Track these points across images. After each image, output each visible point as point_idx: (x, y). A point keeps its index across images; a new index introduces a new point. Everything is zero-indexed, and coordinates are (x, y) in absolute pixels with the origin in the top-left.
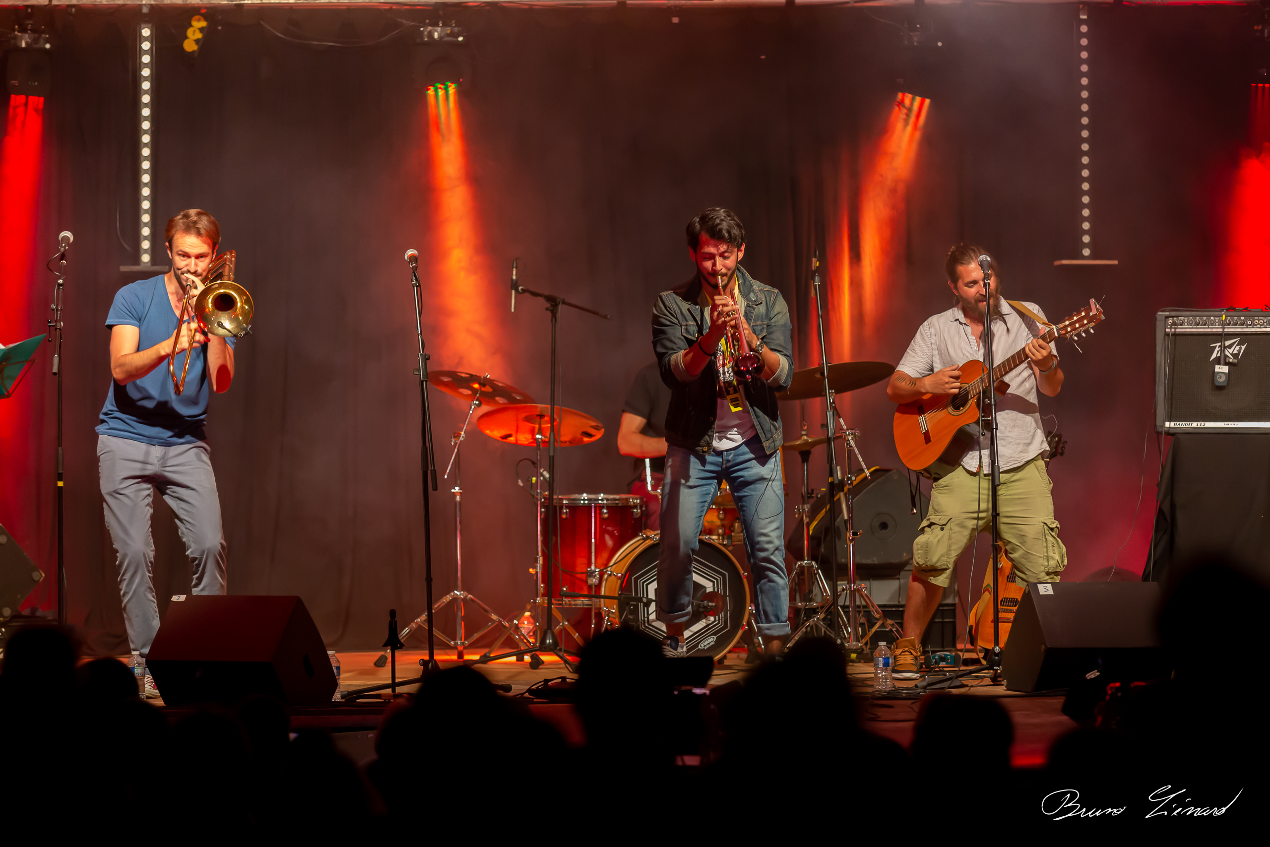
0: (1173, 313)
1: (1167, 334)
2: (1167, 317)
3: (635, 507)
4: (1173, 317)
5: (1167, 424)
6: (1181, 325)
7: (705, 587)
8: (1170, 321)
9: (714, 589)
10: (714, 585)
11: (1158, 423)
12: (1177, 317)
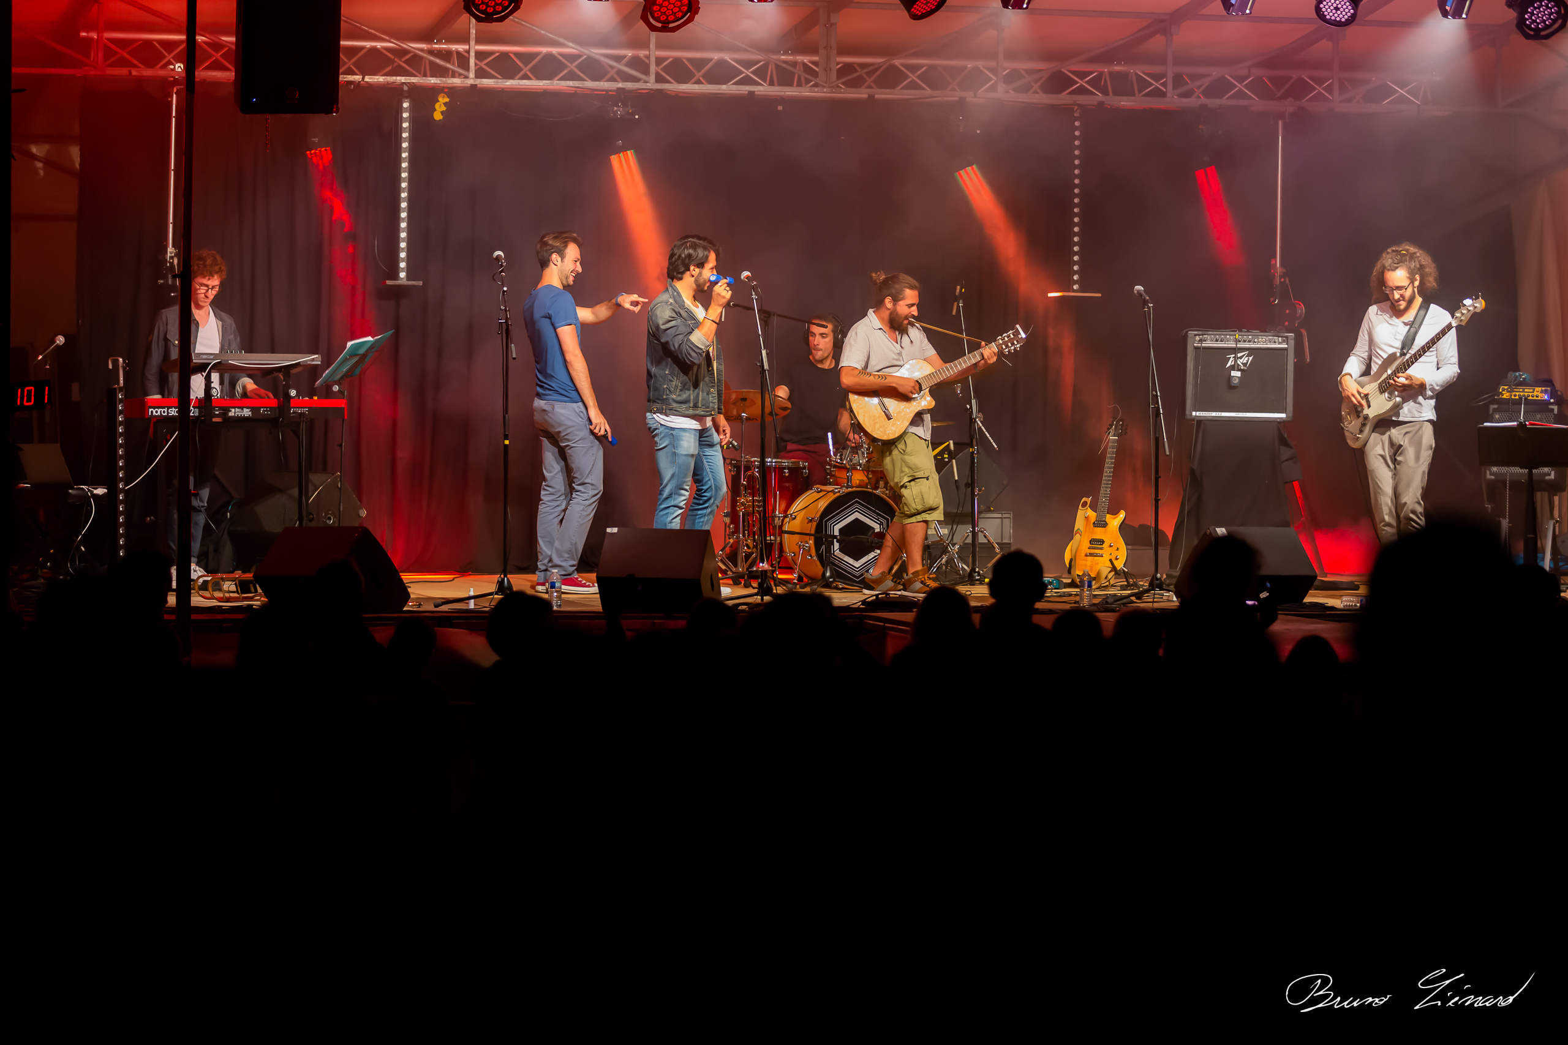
0: (1200, 333)
1: (1197, 348)
2: (1196, 335)
3: (804, 468)
4: (1199, 335)
5: (1194, 413)
6: (1205, 341)
7: (874, 529)
8: (1197, 338)
9: (880, 530)
10: (880, 527)
11: (1187, 412)
12: (1203, 335)
